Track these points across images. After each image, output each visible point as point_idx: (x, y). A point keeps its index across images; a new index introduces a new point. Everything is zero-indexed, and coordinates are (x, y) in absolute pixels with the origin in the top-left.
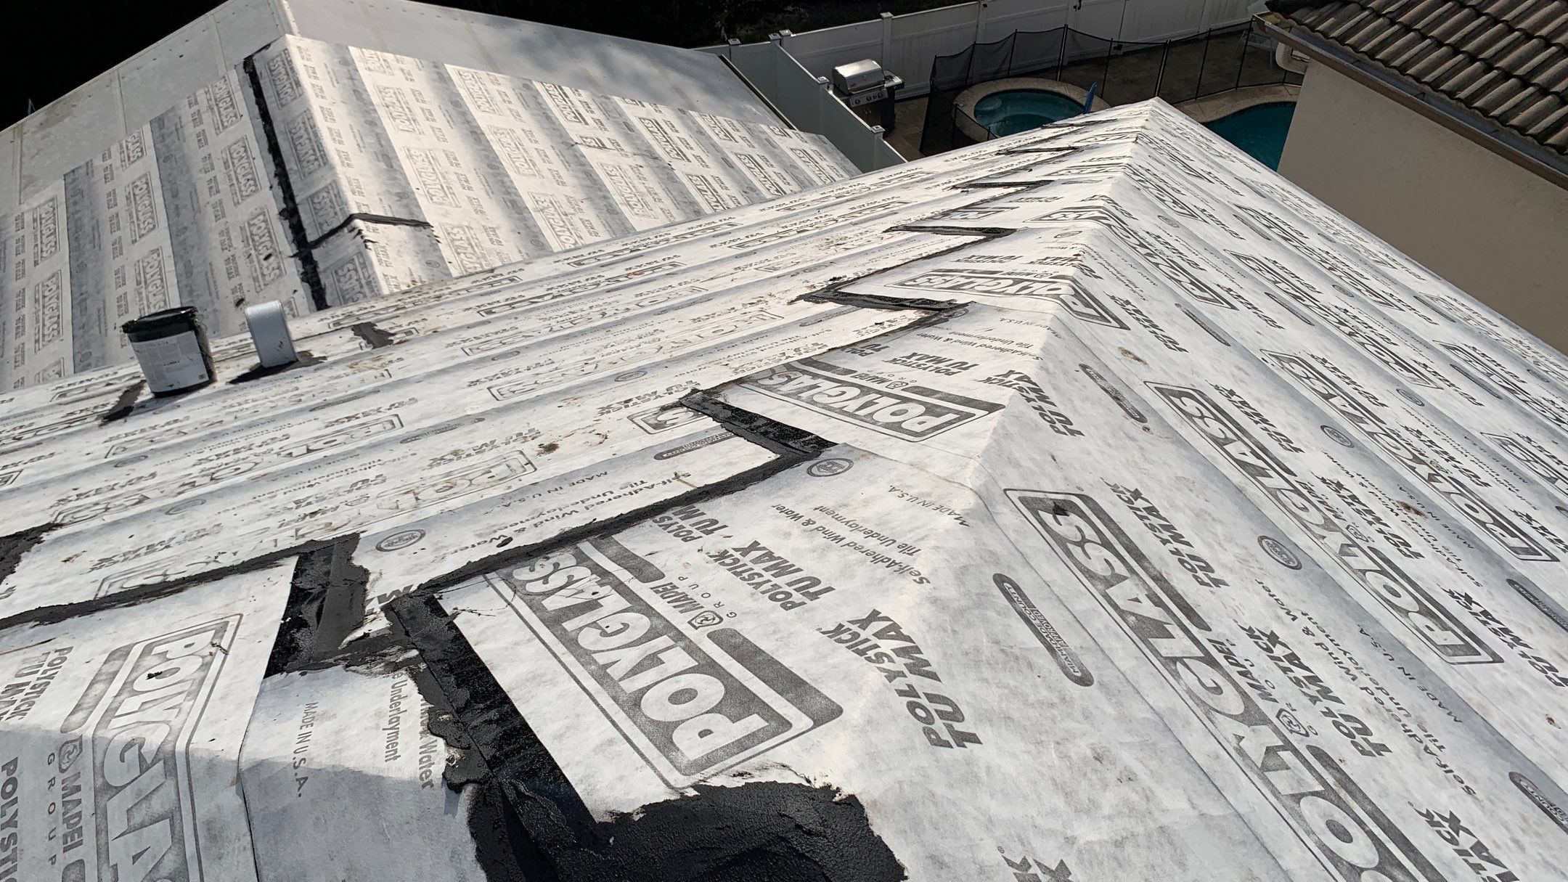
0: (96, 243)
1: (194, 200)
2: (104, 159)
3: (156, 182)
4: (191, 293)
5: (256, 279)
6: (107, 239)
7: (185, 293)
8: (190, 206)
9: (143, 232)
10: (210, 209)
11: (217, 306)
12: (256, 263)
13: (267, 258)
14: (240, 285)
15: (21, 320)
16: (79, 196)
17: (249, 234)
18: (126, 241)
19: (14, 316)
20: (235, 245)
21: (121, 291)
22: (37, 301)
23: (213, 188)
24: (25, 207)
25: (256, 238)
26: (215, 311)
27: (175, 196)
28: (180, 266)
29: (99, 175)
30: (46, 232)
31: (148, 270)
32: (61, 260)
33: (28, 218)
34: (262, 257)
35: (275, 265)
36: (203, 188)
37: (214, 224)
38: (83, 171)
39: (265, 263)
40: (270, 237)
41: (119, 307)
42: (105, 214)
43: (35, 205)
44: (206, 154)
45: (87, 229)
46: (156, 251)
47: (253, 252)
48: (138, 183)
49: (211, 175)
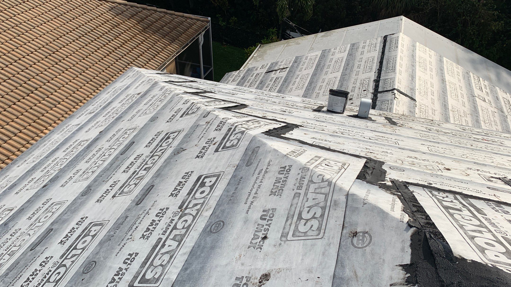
0: (322, 70)
1: (352, 68)
2: (334, 49)
3: (344, 60)
6: (325, 70)
8: (350, 69)
9: (335, 71)
10: (355, 72)
12: (360, 91)
13: (364, 91)
14: (353, 95)
15: (295, 82)
16: (324, 57)
18: (329, 72)
19: (294, 80)
20: (357, 84)
21: (322, 84)
22: (301, 78)
23: (359, 67)
24: (310, 55)
27: (348, 65)
28: (340, 84)
29: (331, 53)
30: (311, 63)
31: (331, 81)
32: (311, 71)
33: (309, 58)
34: (363, 90)
36: (356, 66)
37: (354, 76)
38: (328, 51)
40: (368, 85)
41: (320, 88)
42: (328, 63)
43: (312, 55)
44: (361, 57)
45: (321, 66)
46: (336, 78)
47: (361, 87)
48: (340, 59)
49: (360, 63)
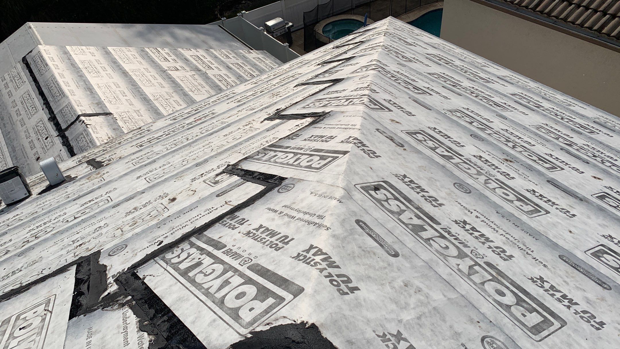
1: (11, 120)
4: (16, 158)
5: (43, 148)
7: (14, 159)
8: (10, 123)
10: (18, 123)
11: (29, 162)
14: (37, 152)
17: (37, 130)
20: (32, 136)
23: (18, 114)
25: (40, 131)
26: (28, 164)
28: (10, 148)
35: (50, 141)
36: (14, 115)
37: (21, 128)
39: (46, 141)
40: (46, 130)
44: (13, 100)
49: (16, 108)
